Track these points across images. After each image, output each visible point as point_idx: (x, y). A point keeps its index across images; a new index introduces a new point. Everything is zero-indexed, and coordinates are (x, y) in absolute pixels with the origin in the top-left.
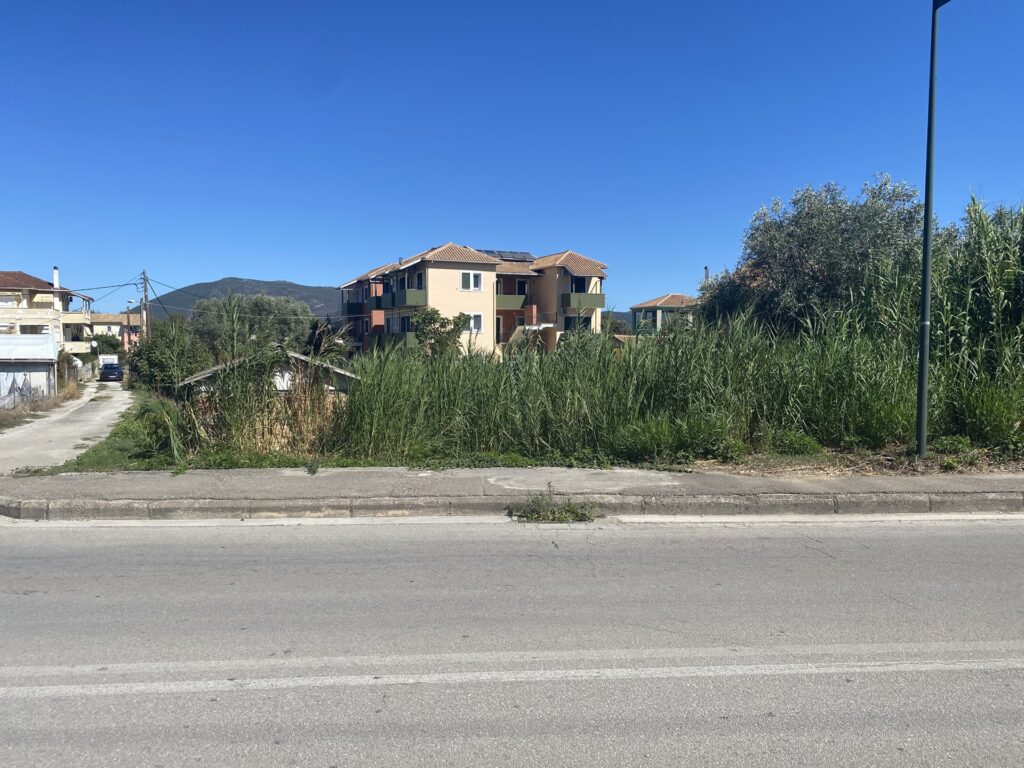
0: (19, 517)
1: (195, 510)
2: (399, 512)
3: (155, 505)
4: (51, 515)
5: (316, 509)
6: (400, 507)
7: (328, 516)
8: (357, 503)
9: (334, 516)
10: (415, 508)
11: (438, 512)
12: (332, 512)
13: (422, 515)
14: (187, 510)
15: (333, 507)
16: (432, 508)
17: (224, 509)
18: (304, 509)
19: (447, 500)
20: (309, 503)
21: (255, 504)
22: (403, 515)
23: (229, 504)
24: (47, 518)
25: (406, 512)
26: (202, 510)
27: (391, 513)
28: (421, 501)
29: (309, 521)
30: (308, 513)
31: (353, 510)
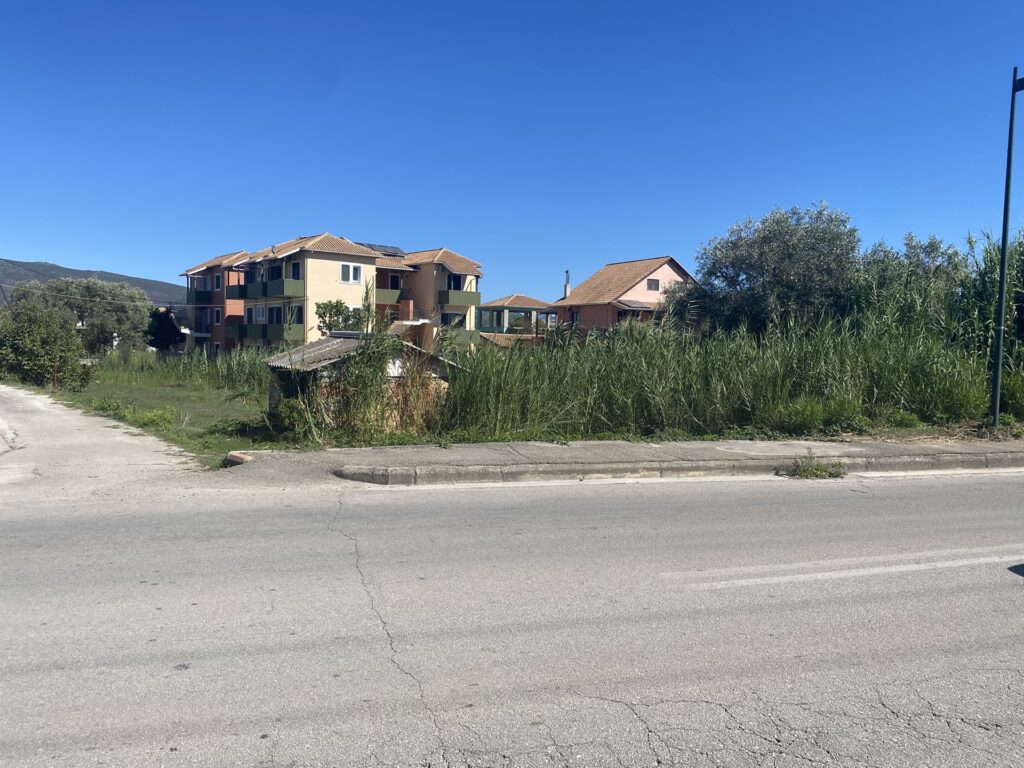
0: (386, 483)
1: (540, 473)
2: (697, 473)
3: (506, 469)
4: (419, 480)
5: (634, 471)
6: (697, 469)
7: (644, 476)
8: (665, 465)
9: (648, 477)
10: (708, 469)
11: (725, 473)
12: (646, 473)
13: (713, 475)
14: (533, 473)
15: (648, 469)
16: (721, 470)
17: (563, 472)
18: (626, 470)
19: (731, 463)
20: (629, 466)
21: (587, 467)
22: (699, 476)
23: (566, 467)
24: (415, 483)
25: (702, 473)
26: (545, 472)
27: (691, 473)
28: (712, 464)
29: (629, 480)
30: (628, 474)
31: (662, 471)
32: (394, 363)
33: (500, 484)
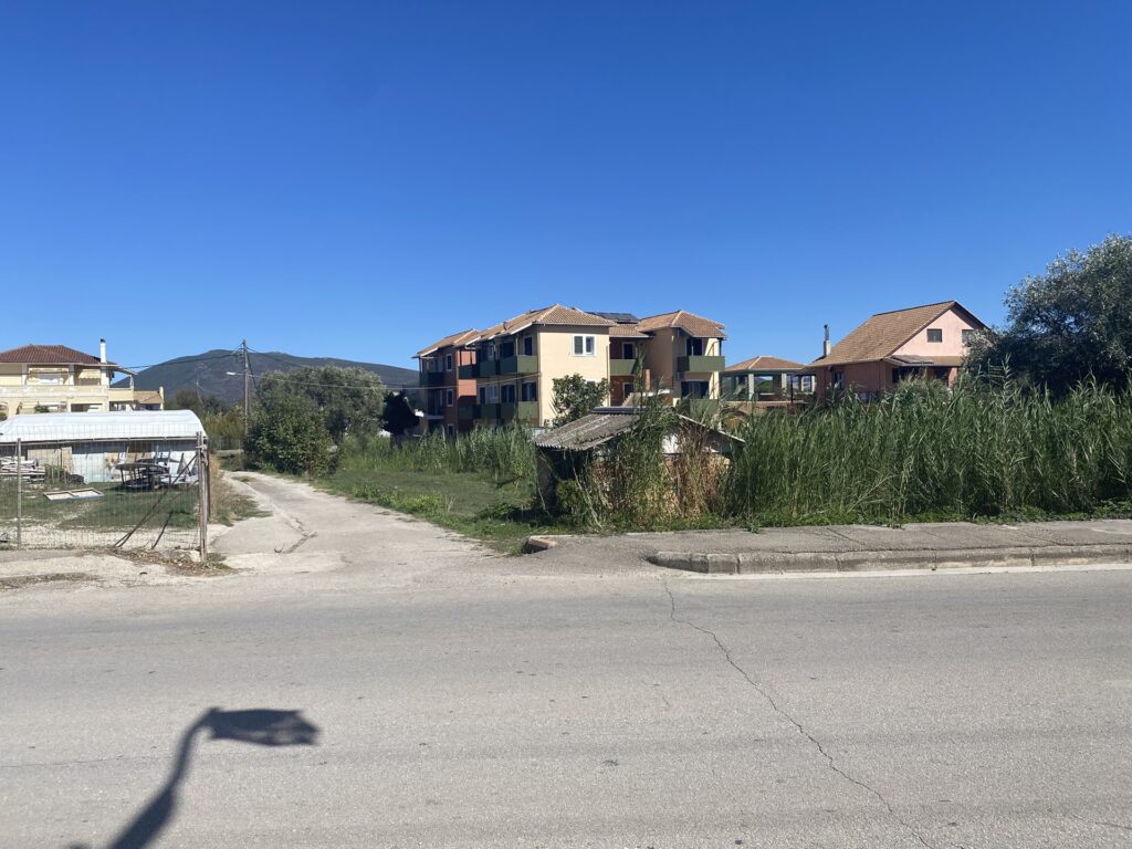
0: (706, 571)
1: (883, 561)
2: (1079, 560)
3: (842, 557)
4: (742, 568)
5: (999, 558)
6: (1079, 555)
7: (1011, 565)
8: (1037, 551)
9: (1017, 565)
10: (1093, 556)
11: (1116, 559)
12: (1015, 561)
13: (1100, 563)
14: (874, 561)
15: (1016, 556)
16: (1109, 555)
17: (910, 560)
18: (988, 558)
19: (1123, 548)
20: (991, 552)
21: (939, 554)
22: (1082, 563)
23: (913, 554)
24: (739, 572)
25: (1085, 560)
26: (888, 560)
27: (1071, 561)
28: (1098, 549)
29: (995, 569)
30: (991, 562)
31: (1034, 558)
32: (670, 439)
33: (837, 574)
